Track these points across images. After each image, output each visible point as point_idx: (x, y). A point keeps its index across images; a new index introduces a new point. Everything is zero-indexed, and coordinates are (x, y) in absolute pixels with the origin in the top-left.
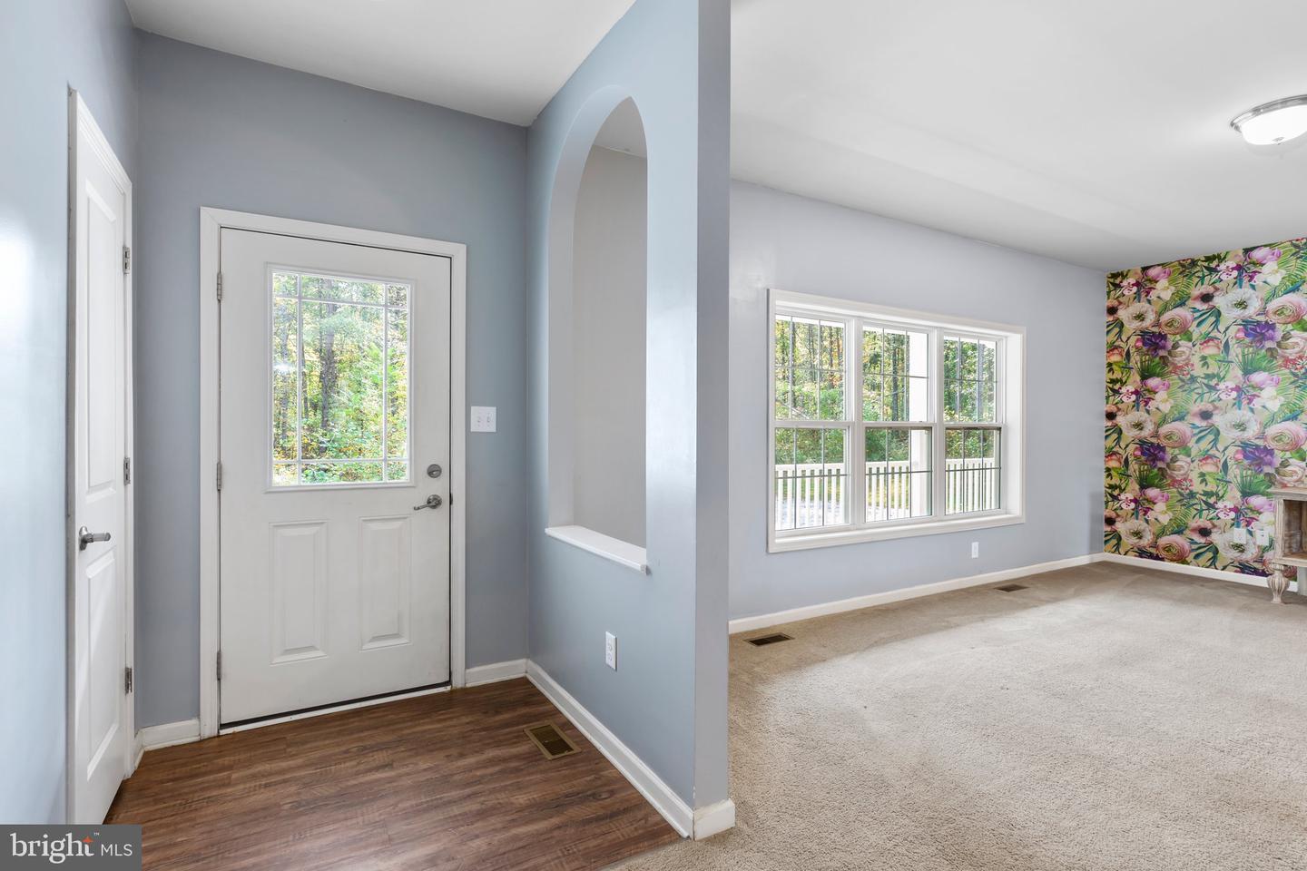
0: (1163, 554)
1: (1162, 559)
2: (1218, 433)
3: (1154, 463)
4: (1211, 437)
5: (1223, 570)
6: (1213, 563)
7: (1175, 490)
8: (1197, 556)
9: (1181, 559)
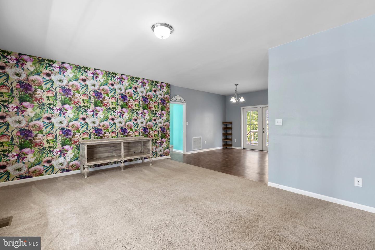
0: (32, 174)
1: (32, 177)
2: (53, 125)
3: (27, 138)
4: (51, 126)
5: (56, 173)
6: (52, 172)
7: (37, 148)
8: (46, 172)
9: (40, 174)
